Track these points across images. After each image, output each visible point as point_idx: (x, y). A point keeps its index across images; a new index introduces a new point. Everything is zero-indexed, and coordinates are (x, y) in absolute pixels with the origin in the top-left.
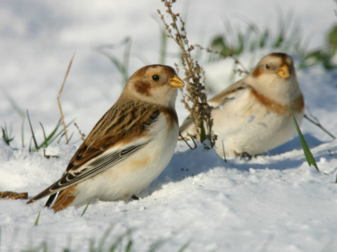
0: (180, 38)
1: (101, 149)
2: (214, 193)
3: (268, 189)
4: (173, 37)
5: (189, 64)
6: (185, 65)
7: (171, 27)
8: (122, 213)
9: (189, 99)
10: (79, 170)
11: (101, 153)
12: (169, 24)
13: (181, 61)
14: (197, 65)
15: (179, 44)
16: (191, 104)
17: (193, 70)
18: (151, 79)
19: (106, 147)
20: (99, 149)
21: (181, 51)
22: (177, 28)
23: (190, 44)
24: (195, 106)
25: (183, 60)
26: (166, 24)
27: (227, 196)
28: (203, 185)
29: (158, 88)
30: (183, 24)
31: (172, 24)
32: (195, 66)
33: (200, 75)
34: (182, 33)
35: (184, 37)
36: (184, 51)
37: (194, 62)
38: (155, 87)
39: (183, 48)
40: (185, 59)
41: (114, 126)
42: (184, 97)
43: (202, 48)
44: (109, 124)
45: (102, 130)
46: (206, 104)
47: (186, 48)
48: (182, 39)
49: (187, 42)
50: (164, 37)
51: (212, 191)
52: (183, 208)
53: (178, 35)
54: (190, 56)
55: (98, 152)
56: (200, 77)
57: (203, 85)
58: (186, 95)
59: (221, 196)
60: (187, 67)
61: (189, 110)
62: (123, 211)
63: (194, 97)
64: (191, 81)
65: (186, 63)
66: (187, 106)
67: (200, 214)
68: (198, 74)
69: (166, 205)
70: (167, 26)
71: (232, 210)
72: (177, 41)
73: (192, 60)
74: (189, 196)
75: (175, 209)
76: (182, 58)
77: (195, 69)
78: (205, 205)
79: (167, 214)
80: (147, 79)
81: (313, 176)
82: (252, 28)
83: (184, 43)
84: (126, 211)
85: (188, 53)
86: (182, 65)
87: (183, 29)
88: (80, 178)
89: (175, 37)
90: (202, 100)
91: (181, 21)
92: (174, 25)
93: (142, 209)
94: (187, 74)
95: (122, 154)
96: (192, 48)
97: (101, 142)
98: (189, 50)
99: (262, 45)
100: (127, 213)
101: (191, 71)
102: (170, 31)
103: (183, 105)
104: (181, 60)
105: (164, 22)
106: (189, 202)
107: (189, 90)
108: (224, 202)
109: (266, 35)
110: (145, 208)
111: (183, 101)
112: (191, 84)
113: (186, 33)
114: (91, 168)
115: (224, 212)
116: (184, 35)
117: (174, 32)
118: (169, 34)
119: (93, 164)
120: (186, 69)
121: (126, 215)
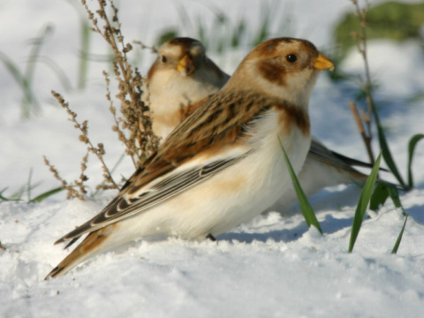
0: (111, 32)
1: (174, 164)
2: (163, 268)
3: (246, 262)
4: (100, 32)
5: (125, 73)
6: (118, 74)
7: (97, 16)
8: (23, 300)
9: (126, 125)
10: (136, 195)
11: (173, 168)
12: (93, 11)
13: (114, 68)
14: (138, 74)
15: (109, 41)
16: (128, 134)
17: (131, 81)
18: (284, 59)
19: (181, 159)
20: (169, 164)
21: (113, 52)
22: (106, 17)
23: (126, 41)
24: (135, 135)
25: (116, 66)
26: (89, 12)
27: (184, 273)
28: (147, 257)
29: (296, 74)
30: (116, 11)
31: (98, 12)
32: (134, 75)
33: (142, 88)
34: (114, 25)
35: (118, 31)
36: (117, 52)
37: (133, 69)
38: (291, 72)
39: (115, 47)
40: (118, 65)
41: (201, 125)
42: (117, 123)
43: (144, 47)
44: (194, 122)
45: (184, 131)
46: (150, 133)
47: (120, 48)
48: (114, 34)
49: (121, 39)
50: (86, 31)
51: (161, 267)
52: (117, 292)
53: (108, 28)
54: (126, 60)
55: (168, 167)
56: (141, 92)
57: (146, 104)
58: (120, 119)
59: (174, 273)
60: (122, 77)
61: (126, 141)
62: (24, 297)
63: (133, 123)
64: (128, 97)
65: (120, 70)
66: (122, 136)
67: (143, 301)
68: (139, 87)
69: (91, 287)
70: (92, 15)
71: (191, 293)
72: (107, 37)
73: (129, 66)
74: (126, 273)
75: (104, 294)
76: (115, 64)
77: (134, 80)
78: (149, 286)
79: (92, 301)
80: (278, 60)
81: (314, 242)
82: (221, 19)
83: (117, 41)
84: (28, 297)
85: (123, 54)
86: (114, 74)
87: (115, 19)
88: (136, 207)
89: (103, 31)
90: (145, 128)
91: (113, 6)
92: (102, 13)
93: (53, 293)
94: (122, 87)
95: (203, 173)
96: (129, 47)
97: (176, 150)
98: (125, 51)
99: (235, 43)
100: (32, 299)
101: (127, 82)
102: (96, 22)
103: (116, 135)
104: (113, 65)
105: (87, 8)
106: (125, 282)
107: (124, 112)
108: (179, 283)
109: (242, 28)
110: (58, 293)
111: (116, 129)
112: (128, 102)
113: (120, 25)
114: (154, 192)
115: (179, 298)
116: (117, 28)
117: (102, 23)
118: (94, 27)
119: (157, 186)
120: (120, 79)
121: (29, 304)
